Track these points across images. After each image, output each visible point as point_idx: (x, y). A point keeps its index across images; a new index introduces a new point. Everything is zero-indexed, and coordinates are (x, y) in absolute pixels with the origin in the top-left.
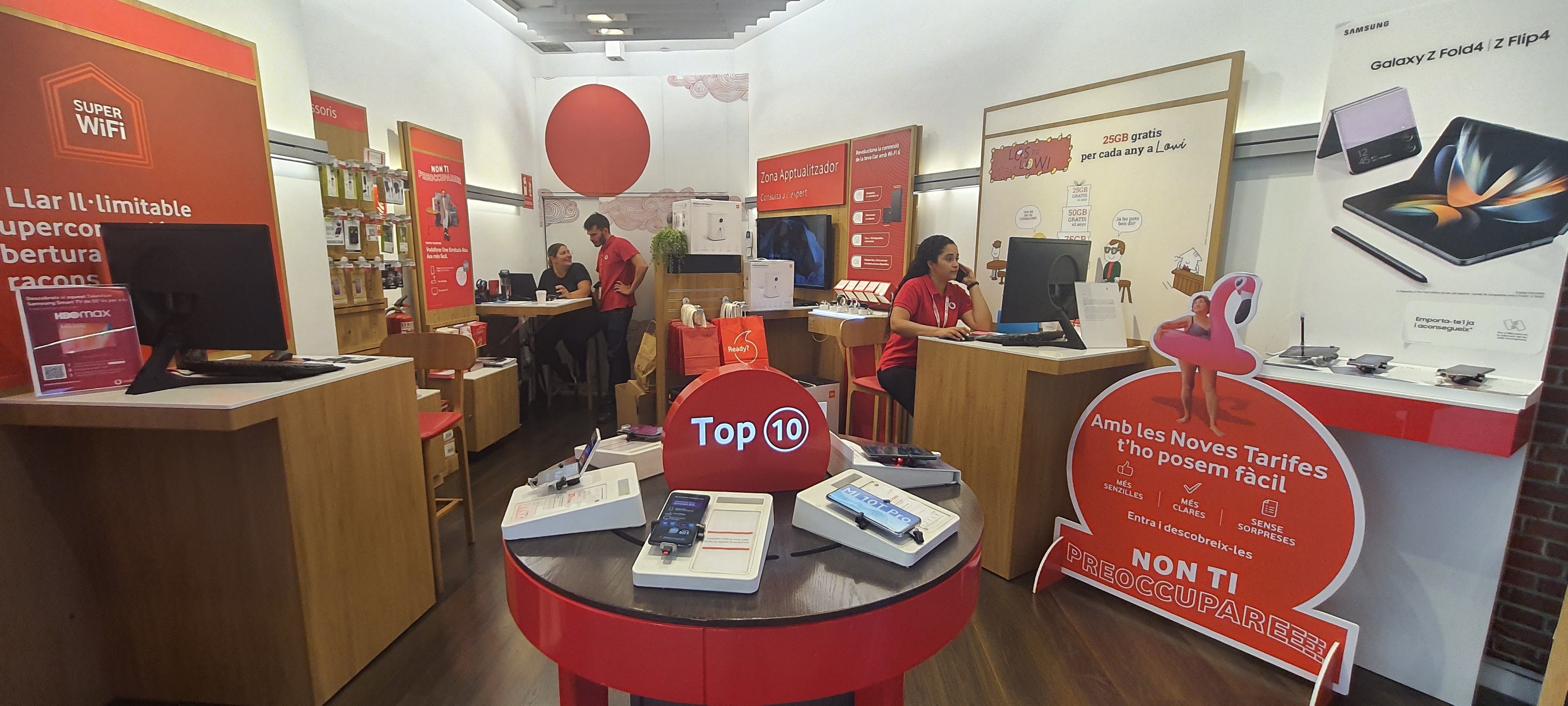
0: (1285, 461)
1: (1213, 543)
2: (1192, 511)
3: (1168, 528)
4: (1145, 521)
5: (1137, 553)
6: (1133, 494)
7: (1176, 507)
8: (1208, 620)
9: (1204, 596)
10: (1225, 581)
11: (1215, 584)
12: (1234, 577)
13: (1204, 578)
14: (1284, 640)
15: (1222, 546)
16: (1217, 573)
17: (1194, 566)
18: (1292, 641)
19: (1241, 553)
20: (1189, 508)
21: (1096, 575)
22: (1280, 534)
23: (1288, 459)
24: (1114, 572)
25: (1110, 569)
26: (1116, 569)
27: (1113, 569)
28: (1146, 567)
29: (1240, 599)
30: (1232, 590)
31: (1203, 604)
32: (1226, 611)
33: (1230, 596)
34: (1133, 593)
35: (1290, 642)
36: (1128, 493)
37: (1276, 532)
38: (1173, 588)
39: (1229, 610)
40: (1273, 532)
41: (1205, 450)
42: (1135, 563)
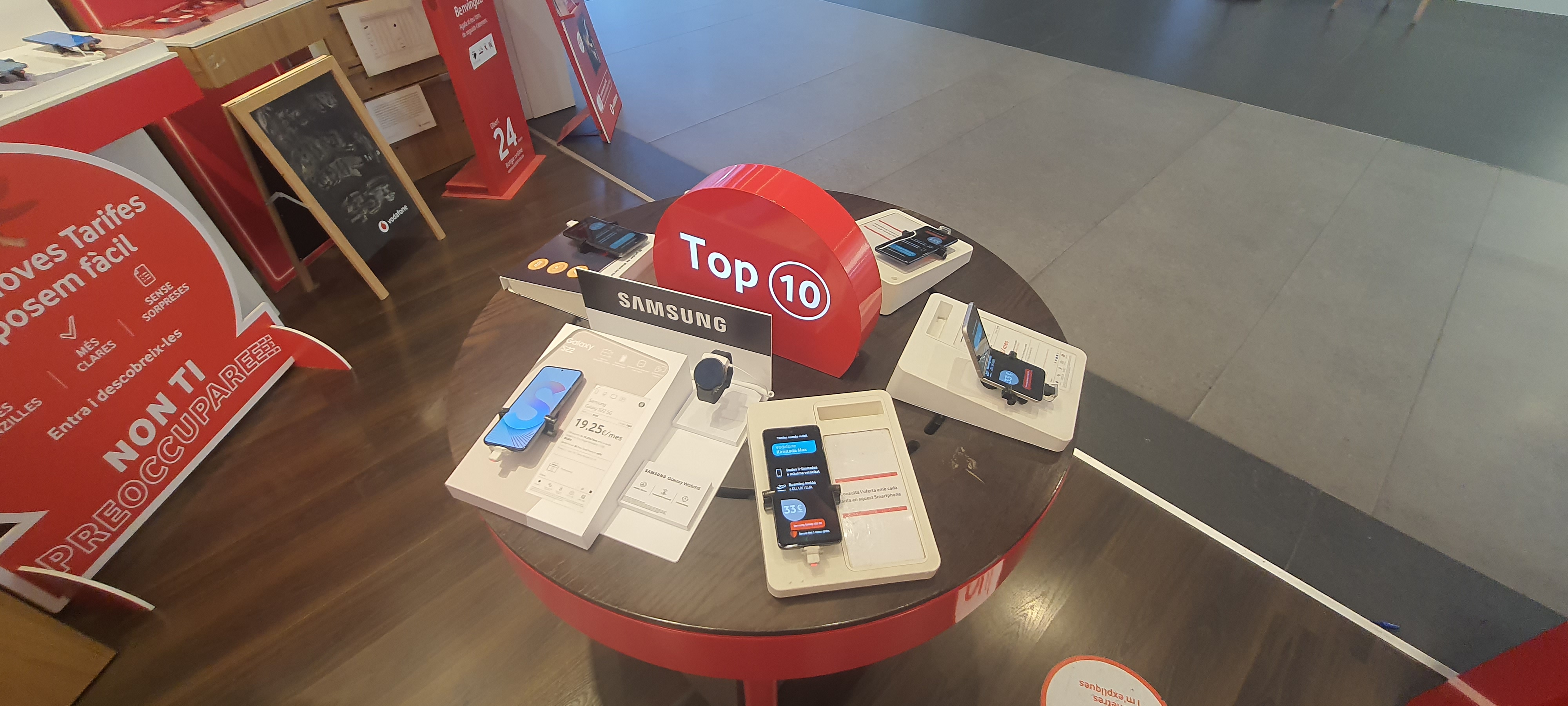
0: (104, 217)
1: (148, 358)
2: (100, 353)
3: (104, 395)
4: (75, 419)
5: (111, 458)
6: (25, 411)
7: (82, 367)
8: (218, 421)
9: (194, 409)
10: (189, 376)
11: (189, 389)
12: (190, 364)
13: (176, 394)
14: (256, 365)
15: (155, 352)
16: (177, 378)
17: (160, 396)
18: (259, 359)
19: (171, 338)
20: (92, 353)
21: (109, 535)
22: (173, 290)
23: (105, 212)
24: (118, 505)
25: (111, 509)
26: (116, 500)
27: (114, 504)
28: (133, 456)
29: (212, 376)
30: (201, 377)
31: (200, 414)
32: (216, 397)
33: (206, 382)
34: (155, 492)
35: (260, 362)
36: (18, 416)
37: (170, 292)
38: (171, 437)
39: (217, 394)
40: (169, 293)
41: (30, 275)
42: (122, 468)
